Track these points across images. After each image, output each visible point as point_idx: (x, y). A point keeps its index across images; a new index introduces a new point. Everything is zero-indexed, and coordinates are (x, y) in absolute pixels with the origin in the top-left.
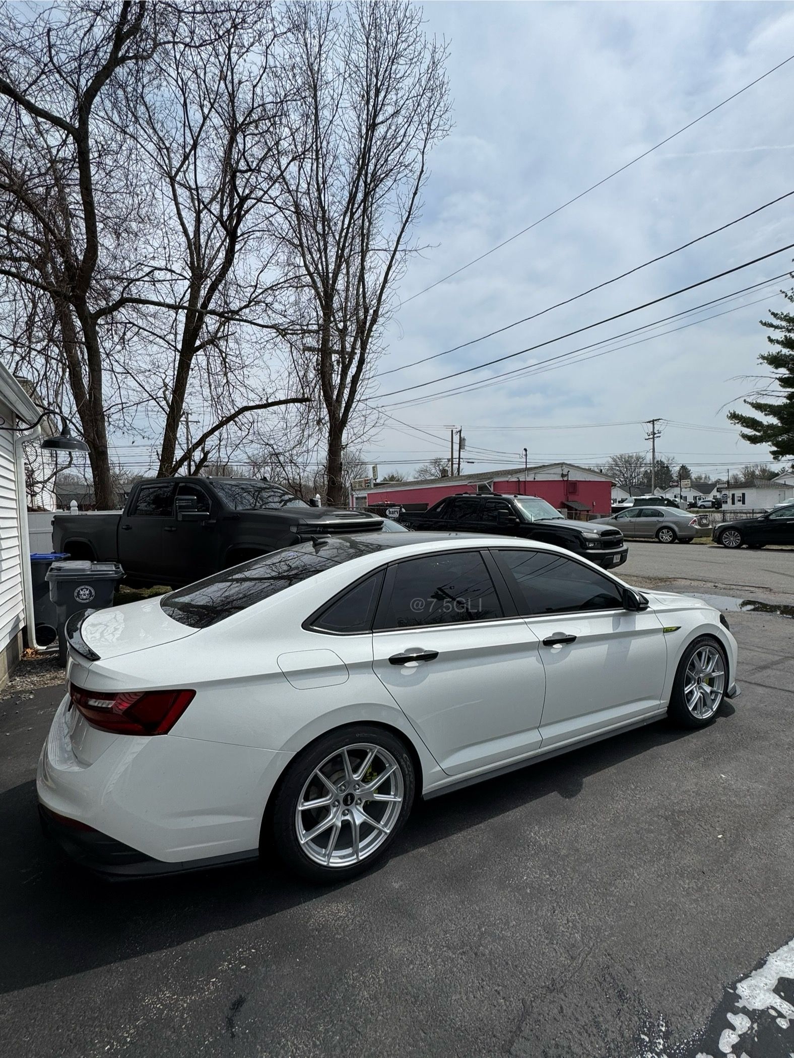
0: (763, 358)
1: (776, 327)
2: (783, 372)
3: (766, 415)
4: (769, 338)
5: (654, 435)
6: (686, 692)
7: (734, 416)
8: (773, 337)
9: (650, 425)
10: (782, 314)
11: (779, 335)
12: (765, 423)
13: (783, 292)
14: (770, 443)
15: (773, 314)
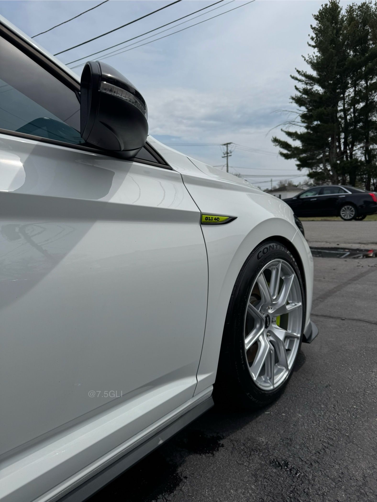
0: (293, 98)
1: (300, 81)
2: (303, 109)
3: (294, 140)
4: (295, 86)
5: (227, 154)
6: (247, 347)
7: (276, 140)
8: (298, 87)
9: (225, 147)
10: (303, 72)
11: (301, 86)
12: (293, 146)
13: (303, 57)
14: (296, 159)
15: (298, 71)
